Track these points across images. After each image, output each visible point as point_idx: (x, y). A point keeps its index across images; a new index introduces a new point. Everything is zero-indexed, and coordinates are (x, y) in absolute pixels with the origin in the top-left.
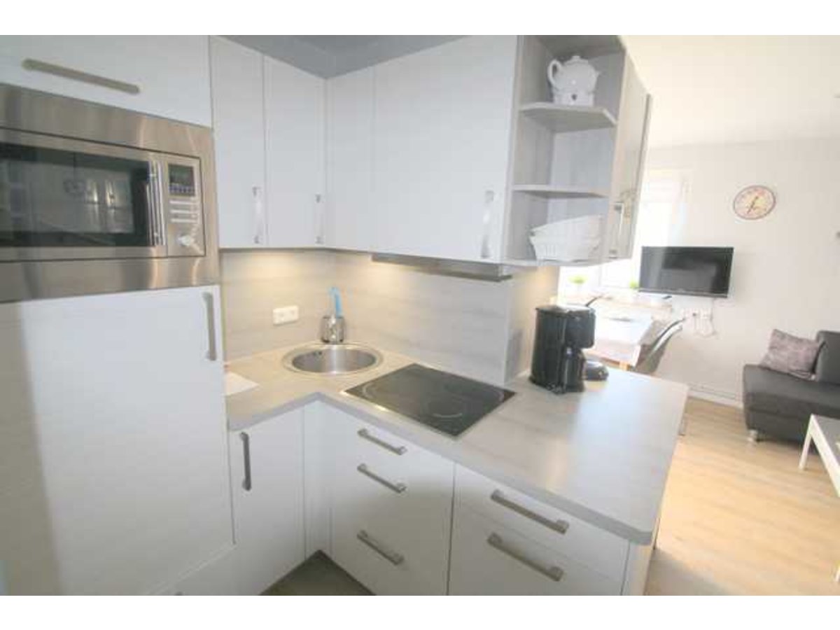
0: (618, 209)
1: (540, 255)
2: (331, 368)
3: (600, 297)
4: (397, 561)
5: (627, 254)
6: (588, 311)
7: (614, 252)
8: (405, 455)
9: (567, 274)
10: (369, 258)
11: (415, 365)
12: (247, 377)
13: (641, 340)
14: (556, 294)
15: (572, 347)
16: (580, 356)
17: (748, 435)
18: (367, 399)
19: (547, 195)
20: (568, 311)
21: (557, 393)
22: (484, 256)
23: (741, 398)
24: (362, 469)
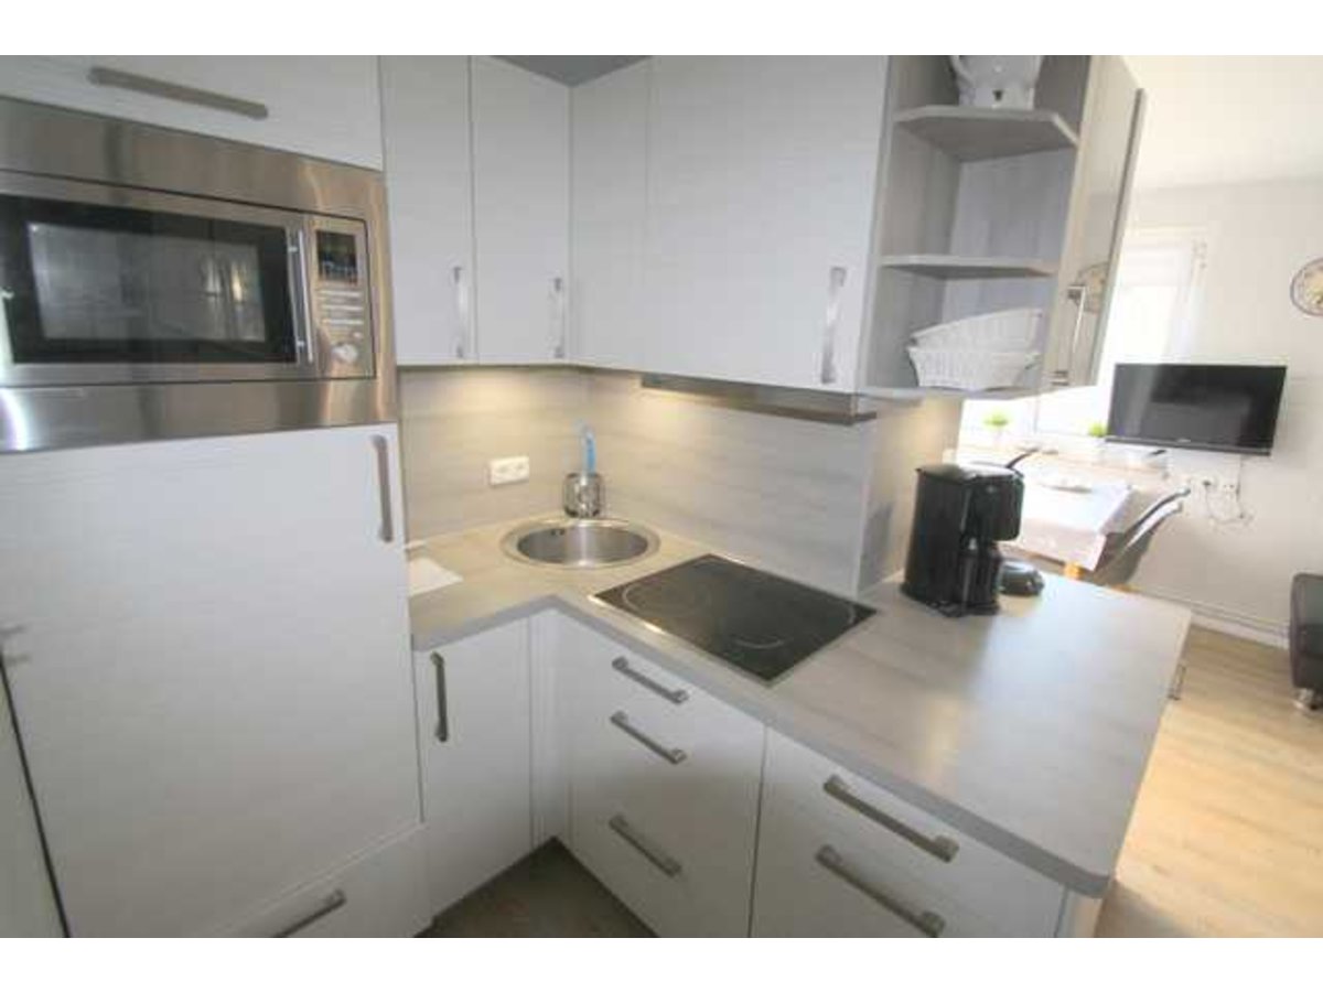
0: (1075, 296)
1: (925, 379)
2: (578, 556)
3: (1034, 450)
4: (671, 869)
5: (1089, 377)
6: (1010, 476)
7: (1064, 374)
8: (685, 706)
9: (976, 412)
10: (637, 383)
11: (710, 556)
12: (447, 567)
13: (1108, 524)
14: (954, 445)
15: (978, 538)
16: (993, 554)
17: (1297, 696)
18: (628, 610)
19: (943, 273)
20: (974, 475)
21: (949, 615)
22: (825, 380)
23: (1286, 631)
24: (618, 720)
